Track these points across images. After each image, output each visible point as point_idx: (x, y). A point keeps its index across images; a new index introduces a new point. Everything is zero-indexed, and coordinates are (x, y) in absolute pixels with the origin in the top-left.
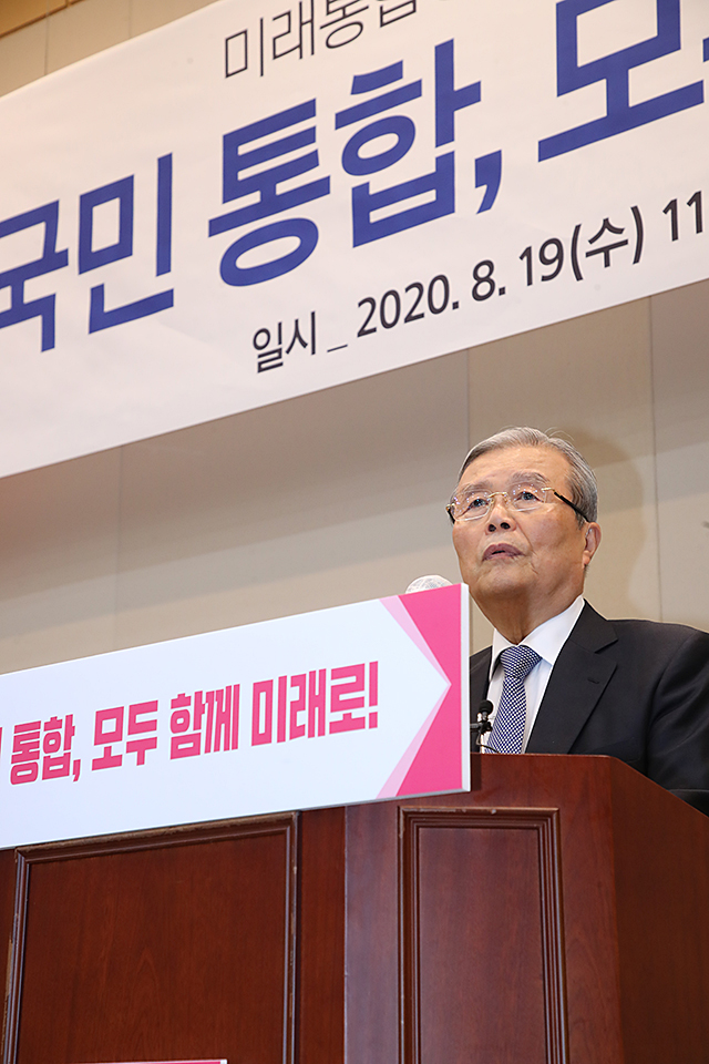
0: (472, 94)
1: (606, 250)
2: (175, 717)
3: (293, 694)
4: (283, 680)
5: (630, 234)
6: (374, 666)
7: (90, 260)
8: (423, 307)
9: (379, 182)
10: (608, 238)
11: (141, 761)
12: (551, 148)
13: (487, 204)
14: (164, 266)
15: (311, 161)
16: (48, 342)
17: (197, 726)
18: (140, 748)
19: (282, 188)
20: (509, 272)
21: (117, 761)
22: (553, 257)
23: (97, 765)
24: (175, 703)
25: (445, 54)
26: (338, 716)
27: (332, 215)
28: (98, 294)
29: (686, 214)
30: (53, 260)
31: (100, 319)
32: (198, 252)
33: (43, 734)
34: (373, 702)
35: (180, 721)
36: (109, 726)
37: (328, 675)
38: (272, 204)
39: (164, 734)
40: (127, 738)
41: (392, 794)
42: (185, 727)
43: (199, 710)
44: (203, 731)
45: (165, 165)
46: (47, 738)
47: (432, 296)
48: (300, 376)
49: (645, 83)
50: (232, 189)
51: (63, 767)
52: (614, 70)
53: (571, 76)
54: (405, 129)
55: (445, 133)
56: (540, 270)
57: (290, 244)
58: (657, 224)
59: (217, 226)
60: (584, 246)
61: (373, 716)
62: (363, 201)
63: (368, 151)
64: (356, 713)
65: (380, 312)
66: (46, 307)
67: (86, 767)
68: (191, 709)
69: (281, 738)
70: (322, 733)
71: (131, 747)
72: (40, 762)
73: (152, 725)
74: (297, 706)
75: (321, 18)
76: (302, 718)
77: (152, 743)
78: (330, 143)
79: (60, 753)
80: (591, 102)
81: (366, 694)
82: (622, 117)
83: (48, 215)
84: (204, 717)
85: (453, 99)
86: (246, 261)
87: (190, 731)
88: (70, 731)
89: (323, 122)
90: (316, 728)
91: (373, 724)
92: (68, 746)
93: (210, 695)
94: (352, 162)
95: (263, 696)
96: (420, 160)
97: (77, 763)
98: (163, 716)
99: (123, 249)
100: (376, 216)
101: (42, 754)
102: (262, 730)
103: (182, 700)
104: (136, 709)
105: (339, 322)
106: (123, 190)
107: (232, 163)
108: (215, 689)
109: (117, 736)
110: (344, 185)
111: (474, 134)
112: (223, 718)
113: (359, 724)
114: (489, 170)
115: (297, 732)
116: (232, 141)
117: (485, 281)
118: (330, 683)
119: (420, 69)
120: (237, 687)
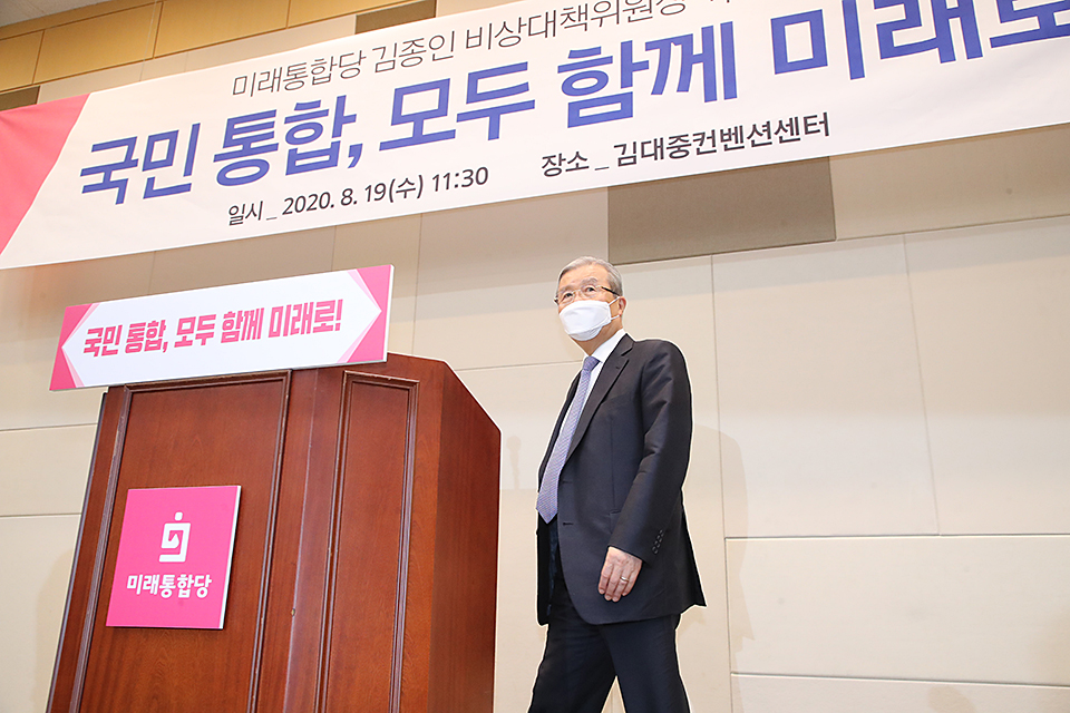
0: (352, 119)
1: (405, 191)
2: (225, 322)
3: (294, 313)
4: (289, 307)
5: (417, 186)
6: (341, 301)
7: (148, 165)
8: (317, 205)
9: (302, 149)
10: (407, 186)
11: (203, 343)
12: (385, 146)
13: (352, 165)
14: (188, 172)
15: (271, 135)
16: (120, 200)
17: (238, 327)
18: (203, 338)
19: (254, 145)
20: (360, 195)
21: (190, 343)
22: (381, 191)
23: (177, 344)
24: (225, 316)
25: (341, 101)
26: (319, 324)
27: (278, 160)
28: (151, 181)
29: (442, 181)
30: (129, 163)
31: (150, 192)
32: (207, 169)
33: (147, 329)
34: (339, 318)
35: (228, 325)
36: (186, 326)
37: (315, 305)
38: (248, 151)
39: (218, 331)
40: (196, 332)
41: (345, 362)
42: (231, 328)
43: (240, 319)
44: (241, 330)
45: (196, 128)
46: (149, 331)
47: (321, 201)
48: (251, 229)
49: (430, 127)
50: (228, 142)
51: (158, 345)
52: (418, 119)
53: (398, 118)
54: (319, 129)
55: (337, 132)
56: (374, 195)
57: (256, 170)
58: (429, 184)
59: (218, 158)
60: (395, 188)
61: (338, 325)
62: (293, 156)
63: (298, 135)
64: (328, 323)
65: (294, 205)
66: (122, 184)
67: (171, 346)
68: (235, 319)
69: (285, 335)
70: (308, 332)
71: (198, 337)
72: (144, 343)
73: (212, 326)
74: (296, 319)
75: (284, 77)
76: (298, 325)
77: (211, 335)
78: (281, 130)
79: (157, 338)
80: (406, 130)
81: (335, 314)
82: (419, 138)
83: (131, 143)
84: (242, 324)
85: (342, 119)
86: (230, 175)
87: (234, 329)
88: (163, 328)
89: (279, 120)
90: (306, 330)
91: (338, 329)
92: (161, 335)
93: (246, 313)
94: (290, 138)
95: (277, 314)
96: (324, 142)
97: (166, 343)
98: (219, 322)
99: (168, 162)
100: (298, 163)
101: (146, 339)
102: (275, 330)
103: (231, 314)
104: (202, 318)
105: (275, 207)
106: (172, 137)
107: (230, 130)
108: (250, 310)
109: (191, 331)
110: (285, 148)
111: (350, 135)
112: (253, 323)
113: (330, 328)
114: (356, 151)
115: (295, 331)
116: (231, 122)
117: (348, 197)
118: (315, 309)
119: (330, 104)
120: (263, 309)
